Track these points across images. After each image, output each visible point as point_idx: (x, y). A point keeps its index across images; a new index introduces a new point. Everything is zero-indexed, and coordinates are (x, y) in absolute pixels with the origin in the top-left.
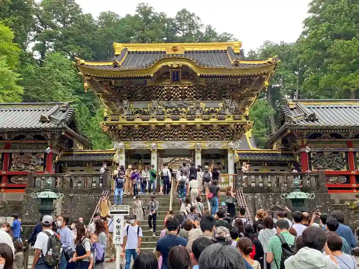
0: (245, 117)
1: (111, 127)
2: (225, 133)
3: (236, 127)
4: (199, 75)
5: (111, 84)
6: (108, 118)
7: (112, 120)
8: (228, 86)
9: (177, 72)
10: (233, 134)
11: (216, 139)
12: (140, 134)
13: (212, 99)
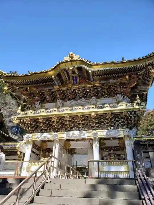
0: (137, 104)
1: (20, 120)
2: (120, 121)
3: (129, 113)
4: (90, 71)
5: (27, 90)
6: (20, 113)
7: (23, 115)
8: (118, 84)
9: (76, 77)
10: (128, 122)
11: (112, 128)
12: (45, 127)
13: (106, 97)
